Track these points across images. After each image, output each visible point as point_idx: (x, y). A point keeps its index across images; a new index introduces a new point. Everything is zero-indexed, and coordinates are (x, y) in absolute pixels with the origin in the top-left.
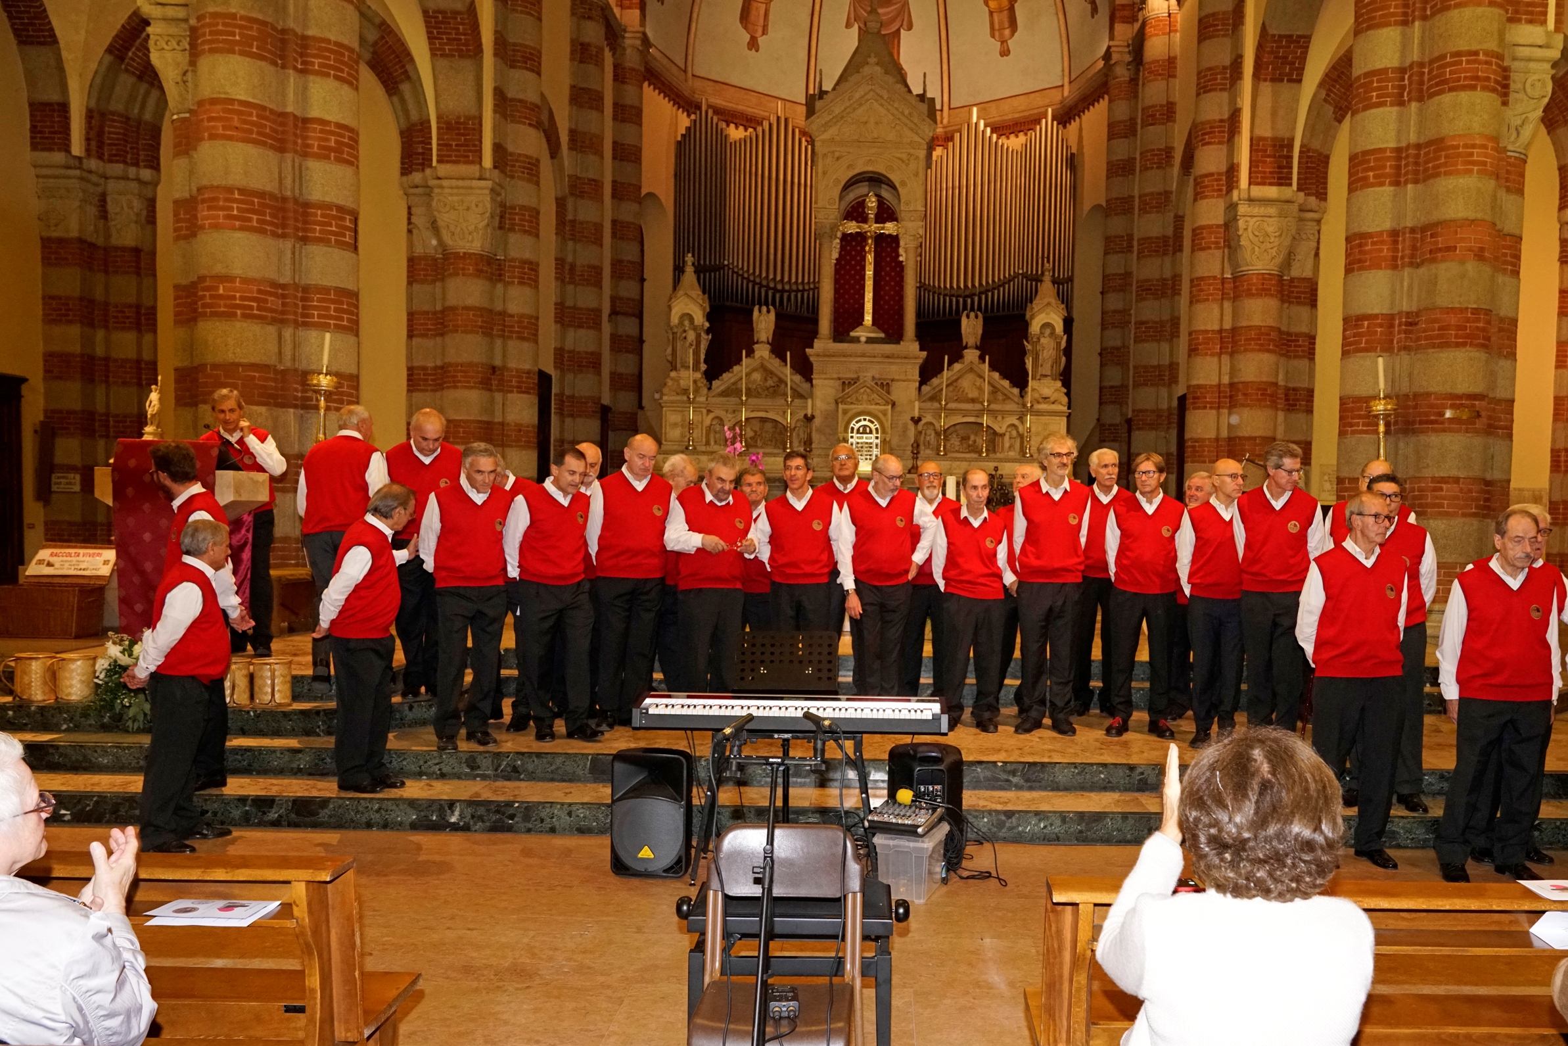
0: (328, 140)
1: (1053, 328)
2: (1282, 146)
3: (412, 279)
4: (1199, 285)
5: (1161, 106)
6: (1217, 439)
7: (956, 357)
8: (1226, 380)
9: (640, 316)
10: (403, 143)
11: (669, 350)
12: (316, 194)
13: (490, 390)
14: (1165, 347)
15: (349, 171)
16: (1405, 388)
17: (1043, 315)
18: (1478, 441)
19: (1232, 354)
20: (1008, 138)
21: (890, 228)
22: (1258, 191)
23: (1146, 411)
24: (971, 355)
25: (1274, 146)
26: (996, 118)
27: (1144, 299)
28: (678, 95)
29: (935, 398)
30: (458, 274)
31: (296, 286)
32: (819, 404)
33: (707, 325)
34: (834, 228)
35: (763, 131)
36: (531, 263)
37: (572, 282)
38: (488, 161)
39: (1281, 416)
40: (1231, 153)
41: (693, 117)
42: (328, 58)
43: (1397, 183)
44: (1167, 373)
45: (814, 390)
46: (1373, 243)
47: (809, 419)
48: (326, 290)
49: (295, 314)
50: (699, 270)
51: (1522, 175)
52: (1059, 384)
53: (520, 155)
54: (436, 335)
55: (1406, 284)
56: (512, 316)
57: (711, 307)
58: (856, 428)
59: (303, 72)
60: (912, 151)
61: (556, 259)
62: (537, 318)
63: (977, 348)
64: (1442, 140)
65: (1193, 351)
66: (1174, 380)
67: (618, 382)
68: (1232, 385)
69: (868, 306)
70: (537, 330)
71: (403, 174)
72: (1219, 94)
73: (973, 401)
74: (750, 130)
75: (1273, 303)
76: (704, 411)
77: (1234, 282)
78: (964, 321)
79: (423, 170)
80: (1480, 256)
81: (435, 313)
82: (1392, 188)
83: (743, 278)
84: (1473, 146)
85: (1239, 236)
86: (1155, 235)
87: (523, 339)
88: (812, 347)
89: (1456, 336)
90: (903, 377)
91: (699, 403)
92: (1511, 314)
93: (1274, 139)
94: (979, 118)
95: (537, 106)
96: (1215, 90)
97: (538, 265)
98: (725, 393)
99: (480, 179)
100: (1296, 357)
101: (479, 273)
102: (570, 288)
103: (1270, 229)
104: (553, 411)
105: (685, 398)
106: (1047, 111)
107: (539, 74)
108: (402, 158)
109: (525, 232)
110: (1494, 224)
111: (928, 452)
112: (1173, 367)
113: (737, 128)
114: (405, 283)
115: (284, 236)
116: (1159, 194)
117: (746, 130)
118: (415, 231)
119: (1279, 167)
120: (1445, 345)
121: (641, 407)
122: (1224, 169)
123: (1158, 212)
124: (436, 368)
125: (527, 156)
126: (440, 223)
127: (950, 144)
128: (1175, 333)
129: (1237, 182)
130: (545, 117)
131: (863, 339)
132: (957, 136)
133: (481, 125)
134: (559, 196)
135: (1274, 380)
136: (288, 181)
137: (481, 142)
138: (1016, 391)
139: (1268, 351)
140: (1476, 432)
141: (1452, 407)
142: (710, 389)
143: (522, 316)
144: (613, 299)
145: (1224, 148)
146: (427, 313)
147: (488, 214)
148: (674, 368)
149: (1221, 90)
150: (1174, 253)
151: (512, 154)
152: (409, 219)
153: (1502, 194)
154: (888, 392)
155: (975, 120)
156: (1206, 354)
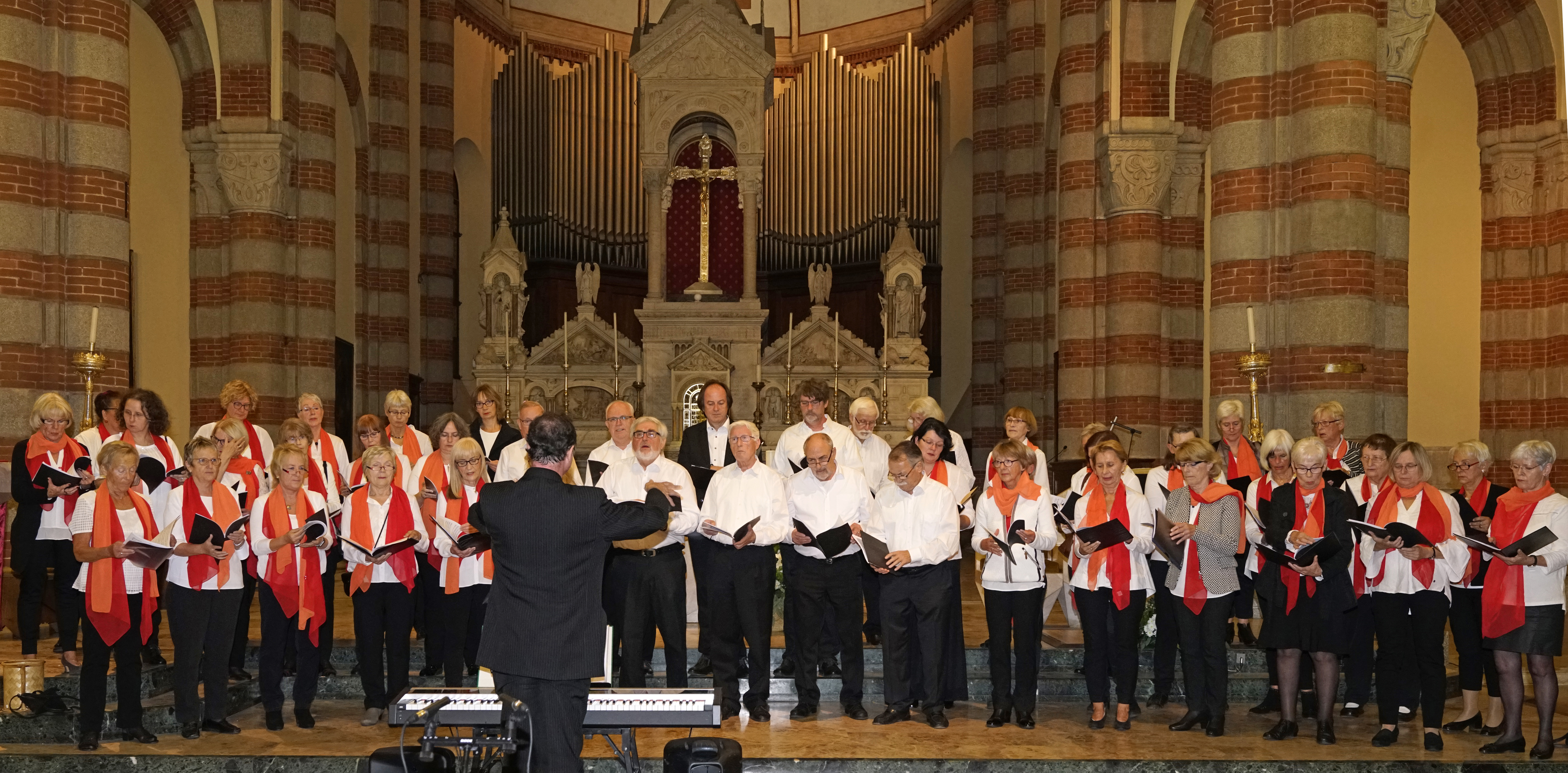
0: (96, 100)
1: (911, 280)
2: (1156, 72)
3: (195, 243)
4: (1070, 228)
5: (1028, 28)
6: (1094, 400)
7: (803, 314)
8: (1102, 334)
9: (455, 275)
10: (184, 94)
11: (484, 313)
12: (83, 158)
13: (281, 363)
14: (1039, 296)
15: (119, 132)
16: (1281, 341)
17: (899, 266)
18: (1364, 398)
19: (1108, 304)
20: (865, 67)
21: (727, 173)
22: (1132, 123)
23: (1020, 369)
24: (819, 312)
25: (1148, 72)
26: (851, 43)
27: (1014, 244)
28: (495, 30)
29: (780, 360)
30: (245, 237)
31: (62, 258)
32: (650, 371)
33: (525, 285)
34: (664, 175)
35: (590, 66)
36: (326, 222)
37: (375, 240)
38: (277, 113)
39: (1165, 372)
40: (1100, 83)
41: (512, 53)
42: (96, 13)
43: (1264, 116)
44: (1042, 327)
45: (644, 354)
46: (1240, 182)
47: (639, 387)
48: (94, 261)
49: (61, 287)
50: (514, 224)
51: (1407, 102)
52: (918, 342)
53: (312, 105)
54: (222, 304)
55: (1277, 226)
56: (306, 281)
57: (529, 264)
58: (691, 396)
59: (70, 28)
60: (748, 88)
61: (357, 216)
62: (334, 283)
63: (826, 304)
64: (1310, 67)
65: (1064, 302)
66: (1050, 333)
67: (429, 349)
68: (1108, 339)
69: (704, 261)
70: (334, 296)
71: (184, 128)
72: (1085, 16)
73: (822, 363)
74: (576, 66)
75: (1152, 246)
76: (523, 380)
77: (1108, 225)
78: (811, 274)
79: (206, 124)
80: (1358, 193)
81: (220, 279)
82: (1259, 121)
83: (570, 231)
84: (1346, 73)
85: (1111, 173)
86: (1024, 172)
87: (319, 306)
88: (641, 307)
89: (1334, 282)
90: (743, 339)
91: (516, 372)
92: (1399, 255)
93: (1146, 65)
94: (830, 46)
95: (332, 51)
96: (1082, 12)
97: (334, 224)
98: (545, 361)
99: (268, 132)
100: (1181, 306)
101: (268, 235)
102: (373, 247)
103: (1145, 165)
104: (355, 383)
105: (501, 367)
106: (906, 36)
107: (333, 16)
108: (184, 111)
109: (320, 188)
110: (1374, 157)
111: (773, 420)
112: (1048, 319)
113: (561, 64)
114: (188, 247)
115: (48, 204)
116: (1028, 126)
117: (571, 66)
118: (197, 190)
119: (1154, 96)
120: (1321, 292)
121: (457, 376)
122: (1093, 98)
123: (1027, 146)
124: (221, 340)
125: (319, 105)
126: (226, 181)
127: (799, 76)
128: (1049, 282)
129: (1108, 112)
130: (342, 61)
131: (698, 297)
132: (807, 66)
133: (269, 74)
134: (360, 146)
135: (1156, 332)
136: (52, 146)
137: (269, 92)
138: (871, 351)
139: (1148, 300)
140: (1362, 387)
141: (1333, 360)
142: (529, 356)
143: (316, 281)
144: (424, 258)
145: (1093, 76)
146: (212, 279)
147: (278, 170)
148: (489, 334)
149: (1088, 11)
150: (1047, 192)
151: (304, 104)
152: (192, 177)
153: (1382, 124)
154: (727, 356)
155: (826, 48)
156: (1078, 306)
